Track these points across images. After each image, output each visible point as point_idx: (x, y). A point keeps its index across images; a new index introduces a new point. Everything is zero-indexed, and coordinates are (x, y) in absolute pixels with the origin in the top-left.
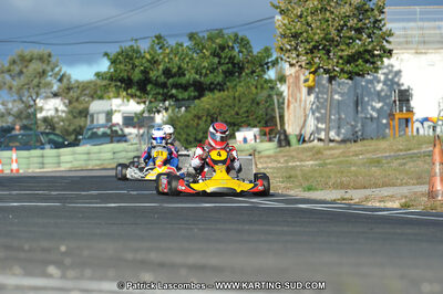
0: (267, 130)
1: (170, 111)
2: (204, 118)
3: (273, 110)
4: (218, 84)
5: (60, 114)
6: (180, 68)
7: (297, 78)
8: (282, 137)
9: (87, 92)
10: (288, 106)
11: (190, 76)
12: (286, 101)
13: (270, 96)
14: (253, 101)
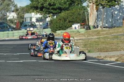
0: (83, 24)
1: (50, 17)
2: (62, 20)
3: (85, 17)
4: (67, 8)
5: (15, 18)
6: (54, 3)
7: (93, 6)
8: (88, 27)
9: (24, 10)
10: (90, 16)
11: (58, 5)
12: (89, 14)
13: (84, 12)
14: (78, 14)
